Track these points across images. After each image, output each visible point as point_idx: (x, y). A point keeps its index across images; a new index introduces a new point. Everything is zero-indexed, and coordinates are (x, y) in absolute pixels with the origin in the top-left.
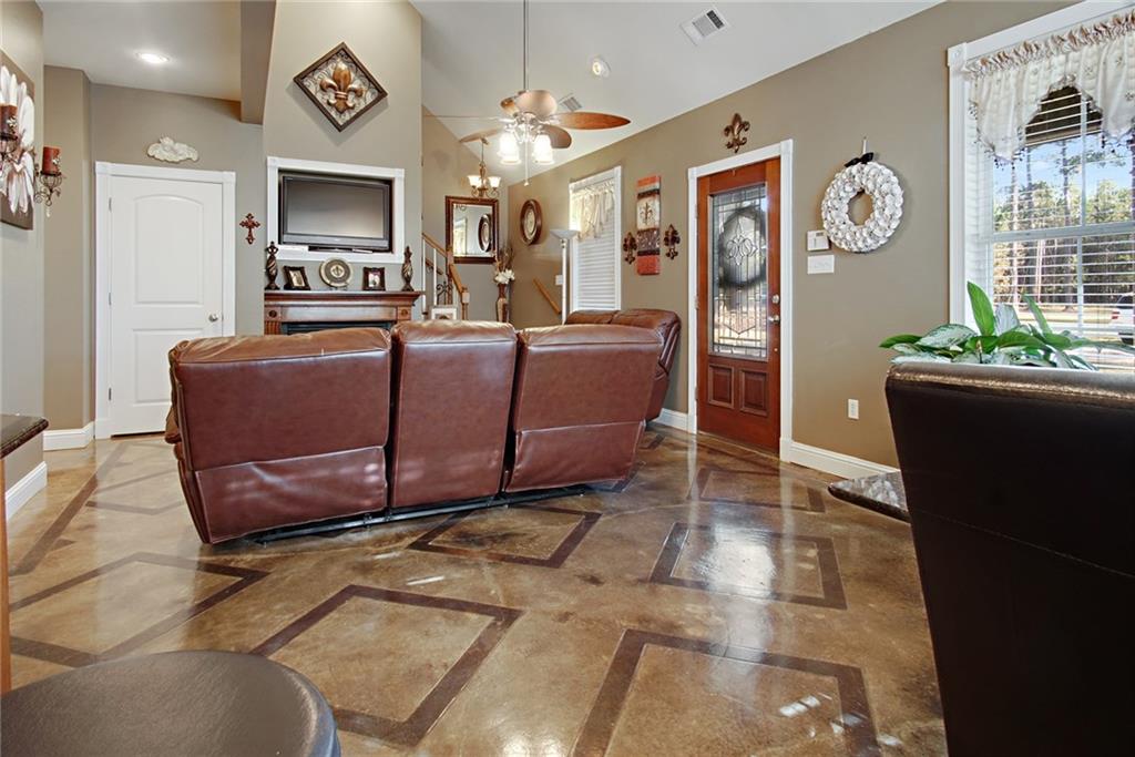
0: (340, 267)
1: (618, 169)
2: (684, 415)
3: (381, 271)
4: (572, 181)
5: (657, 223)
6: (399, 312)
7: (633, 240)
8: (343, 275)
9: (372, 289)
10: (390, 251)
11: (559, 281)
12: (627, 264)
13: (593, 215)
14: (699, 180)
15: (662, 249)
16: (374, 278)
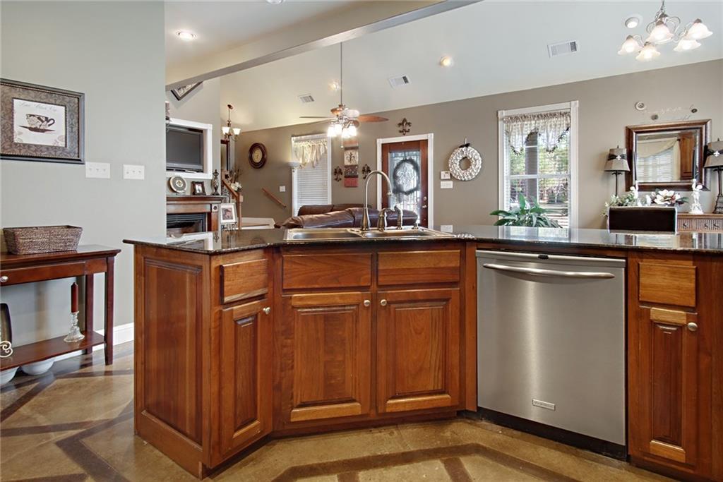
0: (180, 181)
3: (202, 184)
4: (293, 136)
5: (357, 163)
6: (213, 207)
7: (340, 170)
8: (182, 185)
9: (199, 194)
10: (202, 172)
11: (283, 189)
12: (336, 181)
13: (312, 155)
14: (382, 144)
15: (360, 175)
16: (198, 188)
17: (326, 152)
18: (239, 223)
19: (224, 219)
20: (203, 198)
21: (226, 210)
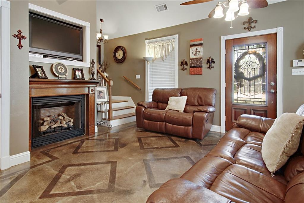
0: (62, 67)
1: (177, 36)
2: (219, 126)
3: (81, 70)
4: (146, 39)
5: (202, 56)
6: (90, 90)
7: (186, 62)
8: (64, 71)
9: (78, 79)
10: (82, 61)
11: (138, 77)
12: (182, 71)
13: (162, 53)
14: (226, 40)
15: (205, 65)
16: (78, 73)
17: (173, 49)
18: (110, 102)
19: (98, 99)
20: (82, 82)
21: (100, 92)
